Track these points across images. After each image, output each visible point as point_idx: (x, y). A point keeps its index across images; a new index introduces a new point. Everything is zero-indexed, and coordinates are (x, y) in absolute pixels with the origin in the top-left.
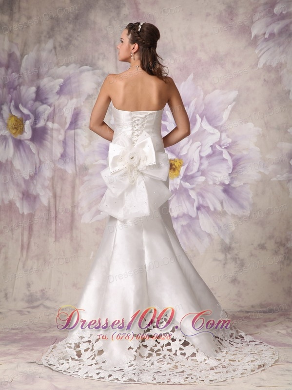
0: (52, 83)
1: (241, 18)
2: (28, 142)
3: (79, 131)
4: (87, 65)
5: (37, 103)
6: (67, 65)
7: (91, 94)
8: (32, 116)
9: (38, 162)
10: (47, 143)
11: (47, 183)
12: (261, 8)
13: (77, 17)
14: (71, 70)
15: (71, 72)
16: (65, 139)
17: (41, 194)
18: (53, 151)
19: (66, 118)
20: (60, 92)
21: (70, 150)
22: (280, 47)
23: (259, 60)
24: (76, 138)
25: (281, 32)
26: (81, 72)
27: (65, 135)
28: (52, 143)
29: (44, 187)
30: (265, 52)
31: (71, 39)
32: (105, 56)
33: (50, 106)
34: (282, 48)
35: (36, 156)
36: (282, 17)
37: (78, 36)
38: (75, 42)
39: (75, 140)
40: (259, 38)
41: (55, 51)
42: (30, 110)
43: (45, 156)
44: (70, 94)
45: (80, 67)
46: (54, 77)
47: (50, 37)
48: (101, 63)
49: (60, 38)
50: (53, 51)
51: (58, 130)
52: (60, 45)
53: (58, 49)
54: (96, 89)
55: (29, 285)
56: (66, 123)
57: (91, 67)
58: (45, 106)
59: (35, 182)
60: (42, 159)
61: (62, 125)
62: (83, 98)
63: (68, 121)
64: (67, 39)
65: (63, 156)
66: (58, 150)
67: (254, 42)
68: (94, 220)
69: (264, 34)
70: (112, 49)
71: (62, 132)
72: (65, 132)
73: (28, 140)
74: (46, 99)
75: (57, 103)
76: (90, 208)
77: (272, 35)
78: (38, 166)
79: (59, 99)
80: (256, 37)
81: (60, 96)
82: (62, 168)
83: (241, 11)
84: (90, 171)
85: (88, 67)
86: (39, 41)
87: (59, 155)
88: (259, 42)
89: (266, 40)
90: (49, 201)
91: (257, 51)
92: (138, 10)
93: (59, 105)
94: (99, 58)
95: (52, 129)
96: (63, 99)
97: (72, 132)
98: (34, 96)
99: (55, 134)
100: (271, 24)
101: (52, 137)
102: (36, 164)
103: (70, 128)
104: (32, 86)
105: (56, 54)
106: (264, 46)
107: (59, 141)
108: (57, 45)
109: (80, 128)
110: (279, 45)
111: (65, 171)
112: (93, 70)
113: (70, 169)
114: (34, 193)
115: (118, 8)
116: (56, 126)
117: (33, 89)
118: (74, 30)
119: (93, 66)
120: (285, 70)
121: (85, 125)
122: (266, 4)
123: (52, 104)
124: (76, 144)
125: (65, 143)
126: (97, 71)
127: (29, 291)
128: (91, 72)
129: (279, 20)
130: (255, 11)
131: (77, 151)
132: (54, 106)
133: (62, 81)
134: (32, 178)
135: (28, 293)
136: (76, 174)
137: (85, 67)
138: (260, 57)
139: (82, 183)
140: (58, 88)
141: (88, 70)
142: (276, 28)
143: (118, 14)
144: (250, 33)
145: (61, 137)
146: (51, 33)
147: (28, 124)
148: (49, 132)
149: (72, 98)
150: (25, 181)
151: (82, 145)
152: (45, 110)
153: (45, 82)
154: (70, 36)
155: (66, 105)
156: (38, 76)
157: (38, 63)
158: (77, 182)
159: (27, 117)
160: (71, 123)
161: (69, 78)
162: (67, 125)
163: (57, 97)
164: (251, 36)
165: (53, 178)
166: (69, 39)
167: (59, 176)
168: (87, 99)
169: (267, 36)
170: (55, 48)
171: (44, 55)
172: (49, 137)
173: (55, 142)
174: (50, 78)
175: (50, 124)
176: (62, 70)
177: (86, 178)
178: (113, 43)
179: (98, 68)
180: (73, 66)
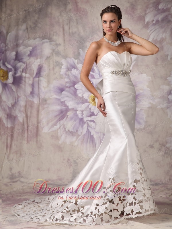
0: (25, 50)
1: (139, 12)
2: (11, 85)
3: (41, 78)
4: (46, 39)
5: (17, 62)
6: (35, 39)
7: (49, 56)
8: (13, 69)
9: (16, 96)
10: (22, 86)
11: (22, 109)
12: (151, 6)
13: (40, 10)
14: (37, 42)
15: (37, 43)
16: (33, 83)
17: (18, 115)
18: (26, 90)
19: (34, 71)
20: (30, 55)
21: (36, 90)
22: (162, 29)
23: (149, 37)
24: (40, 83)
25: (163, 20)
26: (43, 43)
27: (33, 81)
28: (25, 85)
29: (20, 111)
30: (153, 32)
31: (37, 23)
32: (57, 33)
33: (24, 63)
34: (163, 29)
35: (15, 93)
36: (164, 11)
37: (41, 21)
38: (40, 25)
39: (39, 84)
40: (150, 23)
41: (27, 30)
42: (12, 66)
43: (21, 93)
44: (36, 56)
45: (42, 40)
46: (27, 46)
47: (24, 22)
48: (55, 38)
49: (30, 23)
50: (26, 30)
51: (29, 78)
52: (30, 27)
53: (29, 29)
54: (52, 53)
55: (11, 169)
56: (33, 73)
57: (49, 40)
58: (21, 63)
59: (15, 108)
60: (19, 95)
61: (31, 75)
62: (44, 59)
63: (35, 72)
64: (34, 23)
65: (32, 93)
66: (29, 90)
67: (146, 26)
68: (50, 131)
69: (153, 21)
70: (61, 29)
71: (32, 79)
72: (33, 79)
73: (11, 83)
74: (22, 59)
75: (28, 62)
76: (48, 124)
77: (157, 21)
78: (16, 98)
79: (29, 59)
80: (148, 22)
81: (30, 57)
82: (31, 100)
83: (139, 7)
84: (48, 102)
85: (47, 40)
86: (17, 25)
87: (29, 93)
88: (150, 26)
89: (154, 25)
90: (23, 120)
91: (148, 31)
92: (77, 6)
93: (30, 63)
94: (53, 35)
95: (25, 77)
96: (32, 59)
97: (37, 79)
98: (14, 57)
99: (27, 80)
100: (157, 15)
101: (25, 82)
102: (15, 98)
103: (36, 77)
104: (13, 51)
105: (28, 32)
106: (152, 28)
107: (30, 84)
108: (29, 27)
109: (42, 77)
110: (162, 27)
111: (33, 102)
112: (50, 42)
113: (36, 101)
114: (14, 115)
115: (65, 5)
116: (28, 75)
117: (14, 53)
118: (38, 18)
119: (50, 40)
120: (165, 43)
121: (45, 75)
122: (154, 3)
123: (25, 62)
124: (40, 86)
125: (33, 85)
126: (53, 43)
127: (11, 172)
128: (49, 43)
129: (161, 13)
130: (147, 7)
131: (40, 90)
132: (27, 63)
133: (31, 48)
134: (13, 106)
135: (10, 174)
136: (40, 104)
137: (45, 40)
138: (151, 34)
139: (43, 109)
140: (29, 52)
141: (47, 42)
142: (160, 17)
143: (65, 8)
144: (145, 20)
145: (31, 82)
146: (25, 20)
147: (10, 74)
148: (23, 79)
149: (37, 59)
150: (9, 108)
151: (44, 87)
152: (21, 65)
153: (21, 49)
154: (37, 21)
155: (34, 63)
156: (17, 46)
157: (17, 38)
158: (41, 108)
159: (10, 70)
160: (37, 74)
161: (36, 47)
162: (35, 75)
163: (28, 58)
164: (145, 22)
165: (26, 106)
166: (36, 23)
167: (29, 105)
168: (46, 59)
169: (154, 22)
170: (27, 29)
171: (21, 33)
172: (23, 82)
173: (27, 85)
174: (24, 46)
175: (24, 74)
176: (32, 42)
177: (45, 106)
178: (62, 26)
179: (53, 41)
180: (38, 39)
